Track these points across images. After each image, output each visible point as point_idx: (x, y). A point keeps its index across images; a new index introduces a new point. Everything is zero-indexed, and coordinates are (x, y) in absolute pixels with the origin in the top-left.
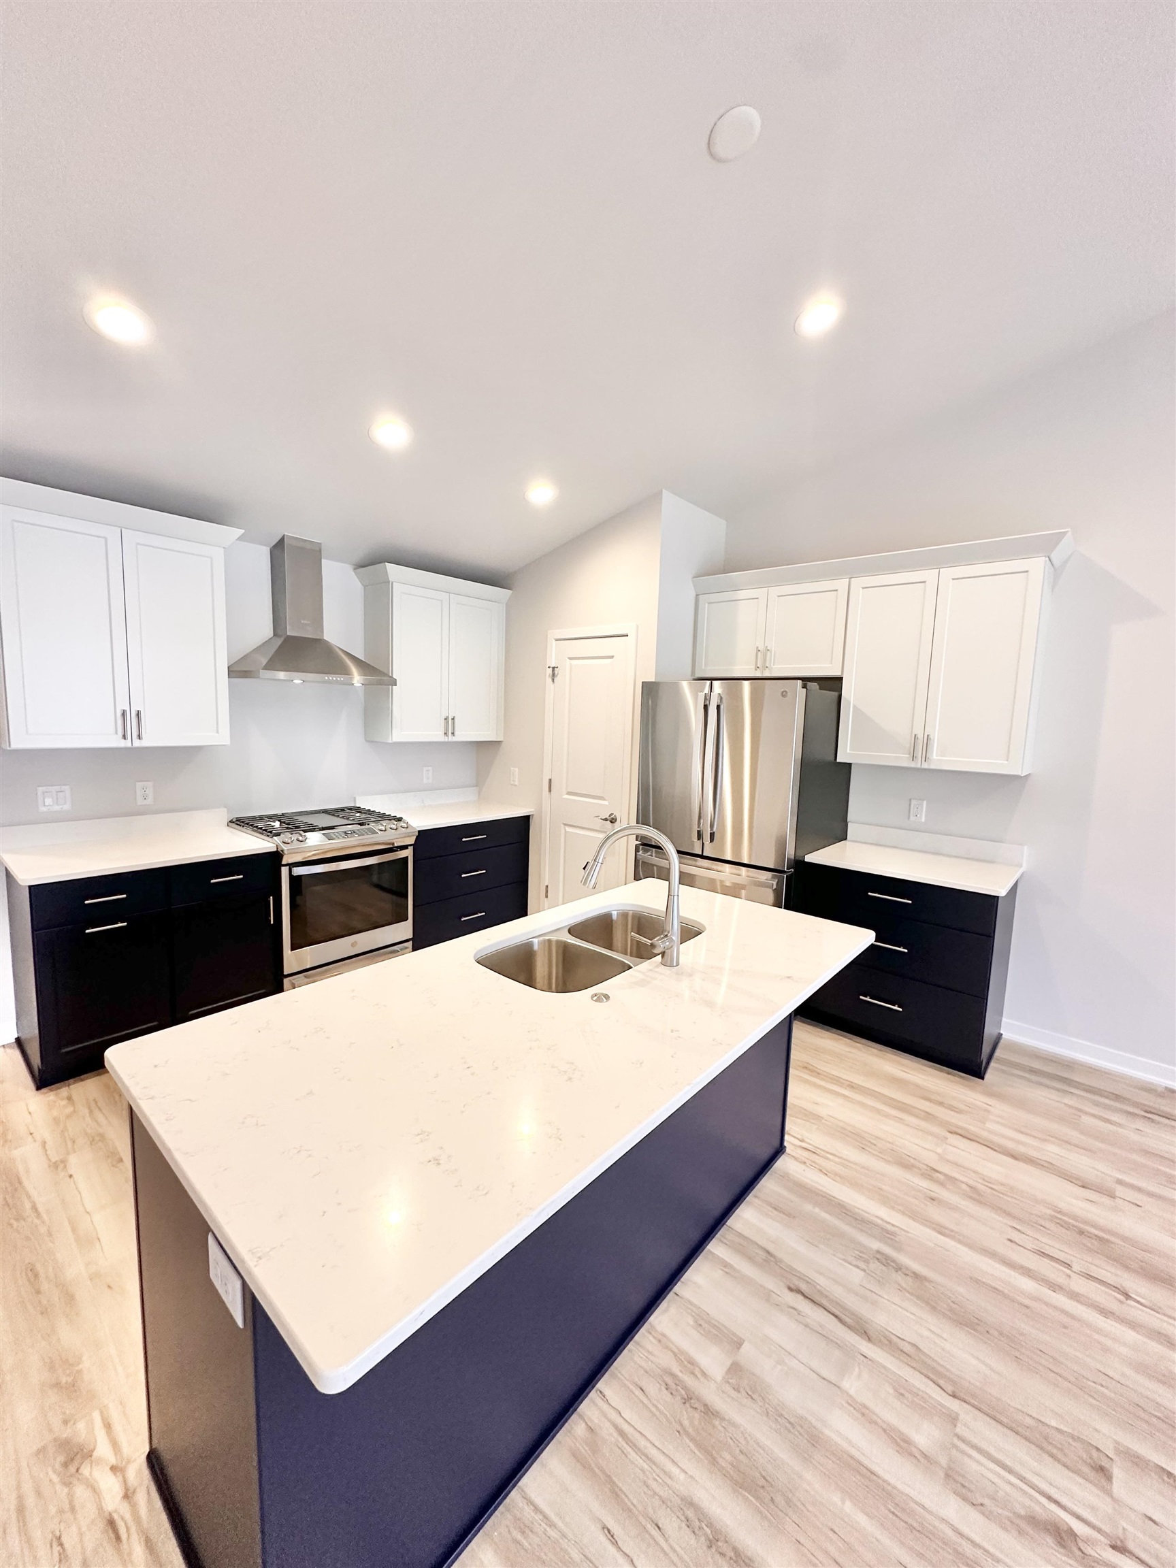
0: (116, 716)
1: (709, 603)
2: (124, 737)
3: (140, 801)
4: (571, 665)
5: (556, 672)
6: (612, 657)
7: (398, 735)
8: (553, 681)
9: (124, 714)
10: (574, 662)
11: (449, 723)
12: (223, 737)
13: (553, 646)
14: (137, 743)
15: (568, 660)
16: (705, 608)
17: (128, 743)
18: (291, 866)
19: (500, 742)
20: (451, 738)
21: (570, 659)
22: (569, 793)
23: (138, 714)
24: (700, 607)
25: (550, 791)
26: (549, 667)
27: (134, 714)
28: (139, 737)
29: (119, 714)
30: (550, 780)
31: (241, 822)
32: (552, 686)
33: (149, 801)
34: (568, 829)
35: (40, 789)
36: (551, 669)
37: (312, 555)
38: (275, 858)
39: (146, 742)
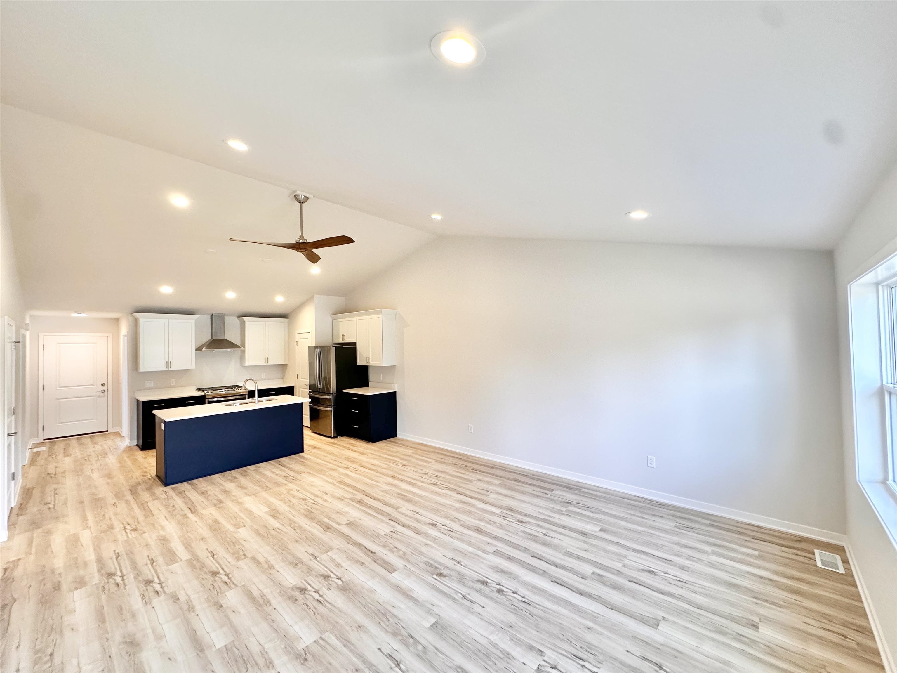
0: (165, 363)
1: (336, 322)
2: (167, 368)
3: (172, 384)
5: (297, 343)
6: (308, 338)
7: (247, 364)
8: (297, 345)
9: (167, 362)
10: (301, 340)
11: (266, 360)
12: (193, 366)
13: (297, 336)
14: (170, 369)
17: (168, 369)
18: (208, 399)
19: (287, 364)
20: (267, 364)
22: (302, 378)
23: (171, 362)
25: (298, 378)
27: (169, 362)
28: (171, 368)
30: (297, 375)
31: (199, 390)
32: (297, 347)
33: (174, 384)
34: (302, 389)
35: (146, 382)
37: (222, 317)
38: (205, 396)
39: (173, 369)
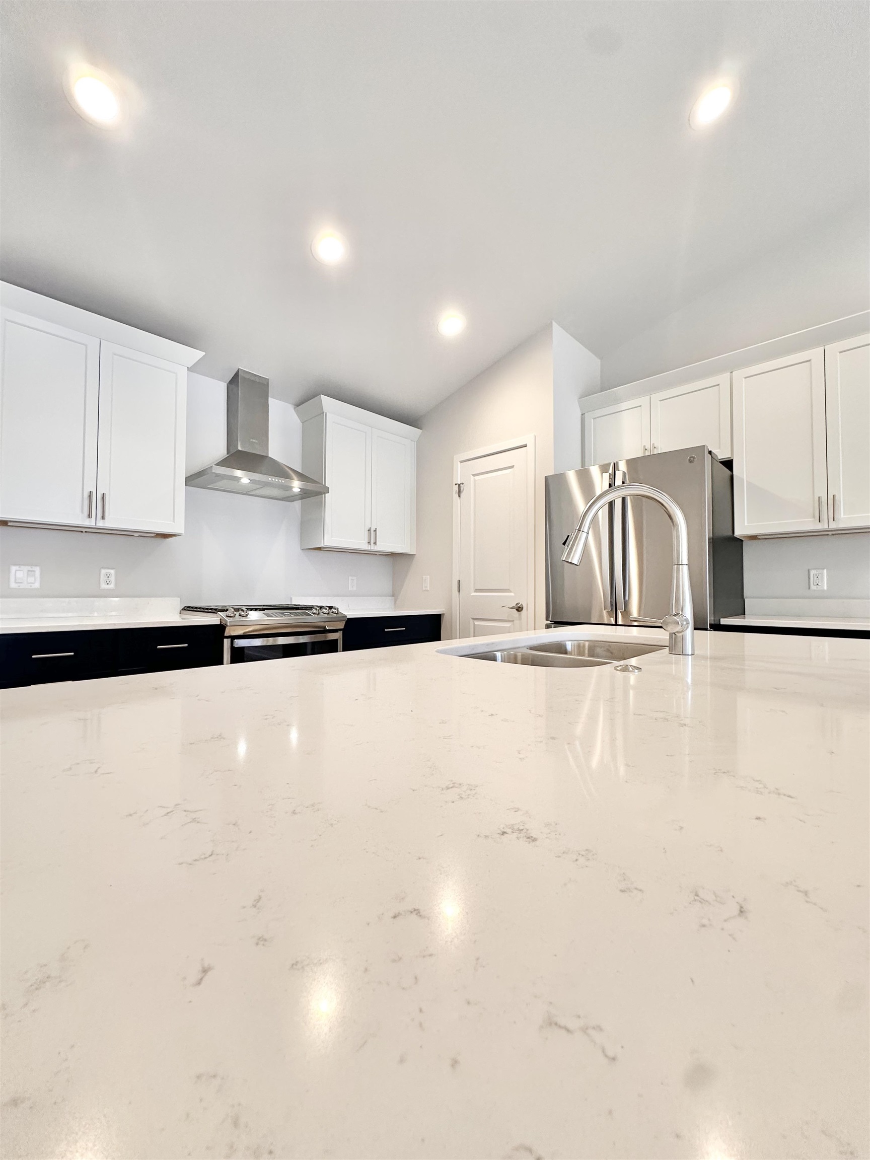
0: (83, 498)
1: (594, 419)
2: (89, 516)
3: (104, 586)
4: (475, 480)
5: (462, 489)
6: (512, 467)
7: (329, 540)
8: (459, 496)
9: (90, 496)
10: (477, 478)
11: (372, 534)
12: (177, 524)
13: (459, 467)
14: (100, 523)
15: (472, 476)
16: (590, 423)
17: (92, 522)
18: (233, 638)
19: (413, 555)
20: (373, 548)
21: (474, 475)
22: (477, 590)
23: (103, 497)
24: (586, 423)
25: (459, 591)
26: (456, 485)
27: (99, 496)
28: (103, 518)
29: (86, 495)
30: (459, 581)
32: (459, 501)
33: (112, 585)
34: (477, 623)
35: (13, 568)
36: (458, 485)
37: (261, 388)
39: (108, 524)
